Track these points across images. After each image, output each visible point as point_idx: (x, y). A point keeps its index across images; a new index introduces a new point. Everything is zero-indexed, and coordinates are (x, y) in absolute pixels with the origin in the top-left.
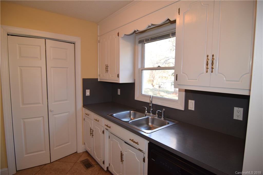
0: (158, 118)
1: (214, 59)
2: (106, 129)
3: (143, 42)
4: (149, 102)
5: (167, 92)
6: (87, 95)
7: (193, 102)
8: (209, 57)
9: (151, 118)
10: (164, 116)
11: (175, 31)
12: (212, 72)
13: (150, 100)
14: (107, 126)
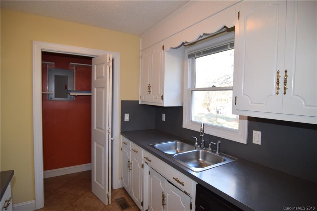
0: (212, 153)
1: (288, 76)
2: (145, 162)
3: (193, 56)
4: (200, 131)
5: (227, 119)
6: (125, 120)
7: (259, 133)
8: (280, 73)
9: (202, 152)
10: (219, 150)
11: (234, 41)
12: (285, 94)
13: (201, 129)
14: (146, 158)
